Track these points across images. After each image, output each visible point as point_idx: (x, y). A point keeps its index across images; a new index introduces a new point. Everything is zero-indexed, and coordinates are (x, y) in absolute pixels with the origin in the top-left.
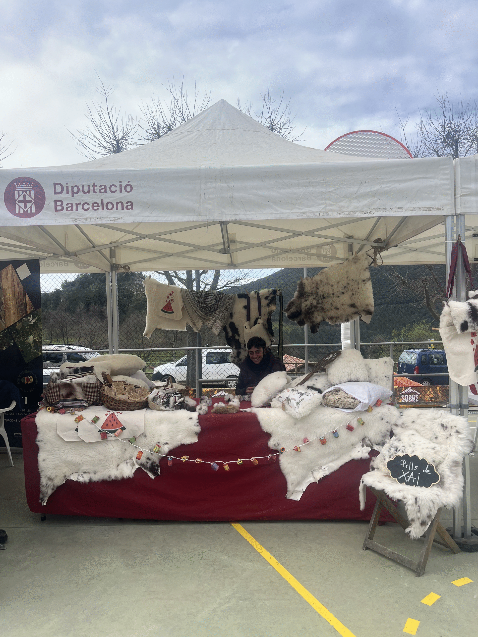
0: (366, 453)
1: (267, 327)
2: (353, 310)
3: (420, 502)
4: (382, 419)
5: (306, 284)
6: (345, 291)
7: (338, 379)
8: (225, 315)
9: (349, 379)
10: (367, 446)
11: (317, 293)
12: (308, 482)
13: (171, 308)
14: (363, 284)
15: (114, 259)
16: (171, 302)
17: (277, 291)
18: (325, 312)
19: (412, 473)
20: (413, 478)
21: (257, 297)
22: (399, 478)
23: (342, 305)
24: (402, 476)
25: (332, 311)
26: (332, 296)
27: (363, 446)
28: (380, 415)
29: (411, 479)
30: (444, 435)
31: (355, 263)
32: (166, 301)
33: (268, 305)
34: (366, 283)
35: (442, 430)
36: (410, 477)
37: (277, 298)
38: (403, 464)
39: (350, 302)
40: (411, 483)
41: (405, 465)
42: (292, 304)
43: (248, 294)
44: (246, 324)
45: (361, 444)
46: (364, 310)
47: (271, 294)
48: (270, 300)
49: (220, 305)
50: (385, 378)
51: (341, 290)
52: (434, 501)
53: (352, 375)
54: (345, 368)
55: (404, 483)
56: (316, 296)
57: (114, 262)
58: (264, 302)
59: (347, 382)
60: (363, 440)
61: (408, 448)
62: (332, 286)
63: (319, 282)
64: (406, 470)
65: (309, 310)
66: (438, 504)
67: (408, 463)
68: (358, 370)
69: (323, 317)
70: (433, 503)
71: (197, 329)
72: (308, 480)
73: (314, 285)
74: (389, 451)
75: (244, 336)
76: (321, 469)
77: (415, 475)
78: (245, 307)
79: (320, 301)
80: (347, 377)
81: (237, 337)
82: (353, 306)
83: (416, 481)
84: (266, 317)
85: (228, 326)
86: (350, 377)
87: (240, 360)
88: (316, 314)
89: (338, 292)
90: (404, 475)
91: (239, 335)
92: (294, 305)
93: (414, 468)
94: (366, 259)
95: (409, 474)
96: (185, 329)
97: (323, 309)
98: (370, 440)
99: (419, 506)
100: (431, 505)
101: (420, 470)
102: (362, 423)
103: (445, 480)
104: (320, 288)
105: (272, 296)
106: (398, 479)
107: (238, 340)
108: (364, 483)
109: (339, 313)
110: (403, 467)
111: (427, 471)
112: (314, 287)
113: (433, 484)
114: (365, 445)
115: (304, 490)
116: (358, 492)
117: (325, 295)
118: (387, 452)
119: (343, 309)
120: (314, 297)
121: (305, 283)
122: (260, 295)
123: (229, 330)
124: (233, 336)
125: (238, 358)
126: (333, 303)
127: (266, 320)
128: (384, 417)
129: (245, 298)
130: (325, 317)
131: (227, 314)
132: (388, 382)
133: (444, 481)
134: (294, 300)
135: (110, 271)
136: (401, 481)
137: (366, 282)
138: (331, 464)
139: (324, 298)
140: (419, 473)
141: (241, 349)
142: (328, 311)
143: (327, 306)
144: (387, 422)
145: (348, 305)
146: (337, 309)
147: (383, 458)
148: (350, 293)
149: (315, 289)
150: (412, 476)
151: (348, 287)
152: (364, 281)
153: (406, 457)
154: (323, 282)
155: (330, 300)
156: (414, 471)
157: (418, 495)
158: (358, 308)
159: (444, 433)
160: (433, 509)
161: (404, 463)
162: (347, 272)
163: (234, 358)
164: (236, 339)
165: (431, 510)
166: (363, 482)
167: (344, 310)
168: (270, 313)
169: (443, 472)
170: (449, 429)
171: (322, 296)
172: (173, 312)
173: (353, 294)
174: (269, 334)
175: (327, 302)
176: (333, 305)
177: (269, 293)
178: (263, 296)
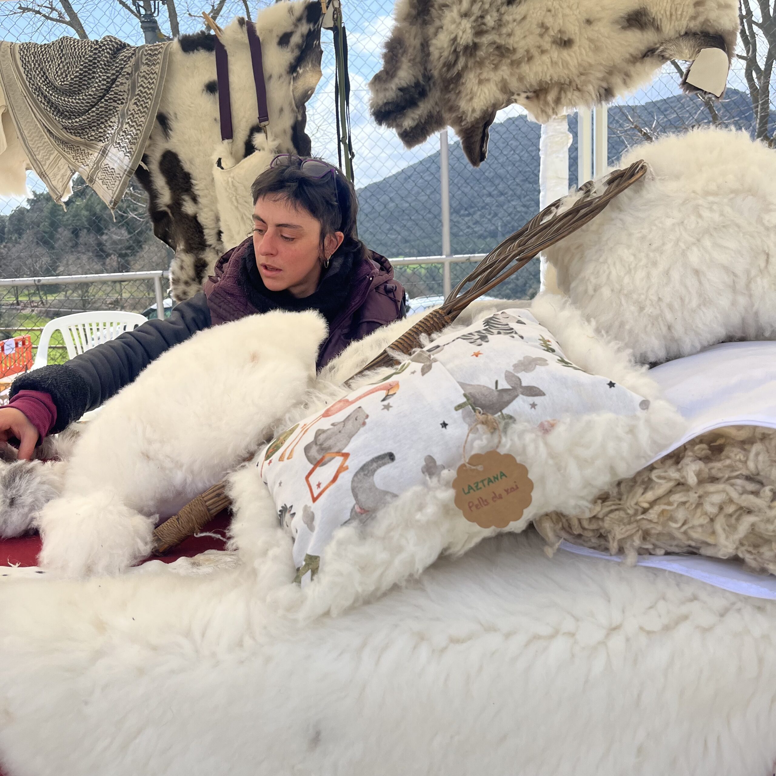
2: (635, 41)
8: (139, 126)
17: (324, 6)
39: (627, 5)
43: (218, 34)
56: (473, 3)
69: (505, 87)
82: (637, 19)
91: (195, 199)
97: (503, 51)
105: (304, 28)
109: (573, 59)
119: (591, 40)
120: (465, 6)
126: (548, 21)
130: (514, 85)
131: (150, 122)
134: (400, 31)
139: (511, 2)
145: (616, 22)
146: (565, 43)
155: (536, 9)
158: (658, 29)
175: (524, 18)
176: (547, 29)
177: (294, 18)
178: (271, 31)
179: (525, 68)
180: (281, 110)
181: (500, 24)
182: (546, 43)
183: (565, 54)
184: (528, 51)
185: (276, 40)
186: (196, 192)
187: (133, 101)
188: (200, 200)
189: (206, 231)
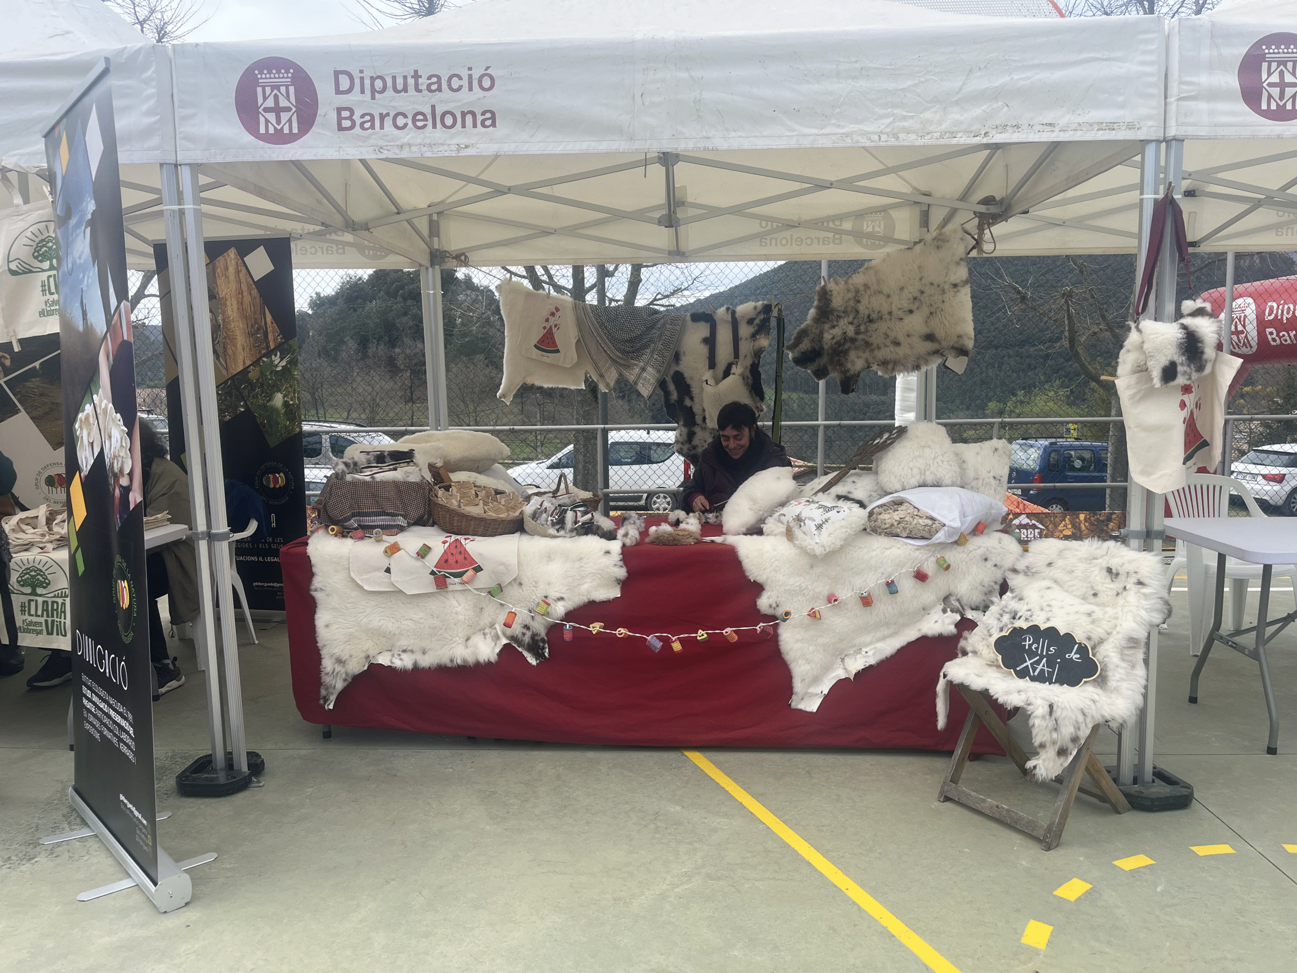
0: (950, 624)
1: (750, 381)
2: (929, 346)
3: (1058, 713)
4: (986, 560)
5: (835, 293)
6: (914, 307)
7: (899, 480)
8: (663, 356)
9: (921, 482)
10: (952, 611)
11: (857, 312)
12: (833, 678)
13: (554, 344)
14: (953, 293)
15: (436, 239)
16: (554, 330)
17: (773, 307)
18: (872, 351)
19: (1045, 659)
20: (1046, 669)
21: (730, 319)
22: (1018, 669)
23: (908, 336)
24: (1025, 665)
25: (888, 349)
26: (887, 316)
27: (944, 611)
28: (980, 551)
29: (1042, 671)
30: (1112, 589)
31: (938, 247)
32: (545, 328)
33: (754, 336)
34: (958, 291)
35: (1108, 580)
36: (1040, 667)
37: (773, 323)
38: (1027, 643)
39: (925, 330)
40: (1041, 678)
41: (1030, 645)
42: (803, 333)
43: (713, 314)
44: (708, 375)
45: (941, 607)
46: (953, 348)
47: (759, 313)
48: (758, 325)
49: (654, 335)
50: (993, 481)
51: (906, 305)
52: (1086, 711)
53: (928, 473)
54: (914, 460)
55: (1027, 678)
56: (854, 318)
57: (436, 247)
58: (745, 331)
59: (916, 487)
60: (946, 599)
61: (1039, 613)
62: (888, 296)
63: (862, 288)
64: (1032, 654)
65: (840, 346)
66: (1093, 717)
67: (1036, 641)
68: (940, 463)
69: (867, 361)
70: (1084, 715)
71: (607, 385)
72: (834, 674)
73: (851, 295)
74: (999, 619)
75: (702, 400)
76: (860, 653)
77: (1050, 664)
78: (706, 341)
79: (862, 328)
80: (918, 477)
81: (688, 402)
82: (930, 337)
83: (1051, 674)
84: (749, 362)
85: (669, 380)
86: (923, 477)
87: (694, 448)
88: (852, 355)
89: (899, 309)
90: (1028, 663)
91: (692, 399)
92: (808, 335)
93: (1048, 650)
94: (962, 239)
95: (1038, 662)
96: (581, 385)
97: (867, 344)
98: (958, 600)
99: (1056, 720)
100: (1081, 718)
101: (1061, 653)
102: (945, 565)
103: (1110, 674)
104: (862, 300)
105: (762, 317)
106: (1016, 672)
107: (691, 408)
108: (948, 678)
109: (901, 351)
110: (1027, 648)
111: (1074, 656)
112: (849, 299)
113: (1084, 680)
114: (949, 610)
115: (826, 692)
116: (934, 695)
117: (874, 316)
118: (996, 622)
119: (909, 344)
120: (851, 319)
121: (831, 291)
122: (737, 315)
123: (672, 387)
124: (680, 400)
125: (690, 444)
126: (889, 332)
127: (749, 367)
128: (989, 556)
129: (706, 321)
130: (871, 360)
131: (669, 355)
132: (999, 488)
133: (1107, 676)
134: (808, 325)
135: (429, 265)
136: (1022, 674)
137: (958, 288)
138: (879, 645)
139: (871, 321)
140: (1059, 660)
141: (696, 426)
142: (879, 348)
143: (876, 339)
144: (996, 565)
145: (920, 337)
146: (897, 344)
147: (985, 632)
148: (926, 311)
149: (852, 303)
150: (1043, 666)
151: (922, 299)
152: (955, 286)
153: (1034, 629)
154: (869, 288)
155: (882, 326)
156: (1048, 656)
157: (1056, 699)
158: (940, 343)
159: (1112, 586)
160: (1083, 726)
161: (1029, 641)
162: (919, 267)
163: (682, 443)
164: (686, 406)
165: (1079, 729)
166: (945, 676)
167: (911, 347)
168: (758, 353)
169: (1105, 659)
170: (1122, 577)
171: (866, 317)
172: (558, 351)
173: (931, 313)
174: (754, 396)
175: (877, 330)
176: (888, 336)
177: (756, 312)
178: (743, 317)
179: (876, 352)
180: (746, 356)
181: (867, 331)
182: (888, 342)
183: (897, 349)
184: (878, 345)
185: (745, 322)
186: (694, 395)
187: (661, 343)
188: (695, 399)
189: (696, 417)
